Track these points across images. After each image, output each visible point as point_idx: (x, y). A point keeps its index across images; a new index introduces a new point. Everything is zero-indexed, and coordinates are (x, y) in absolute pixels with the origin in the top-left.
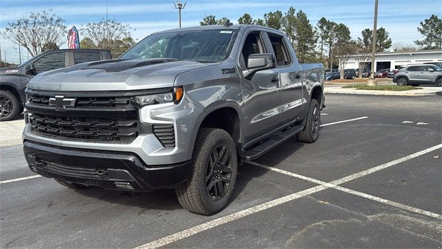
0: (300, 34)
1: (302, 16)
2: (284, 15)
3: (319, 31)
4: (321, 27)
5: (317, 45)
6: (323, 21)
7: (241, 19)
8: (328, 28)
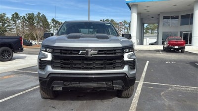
0: (43, 25)
1: (44, 17)
2: (35, 15)
3: (52, 24)
4: (53, 22)
5: (52, 30)
6: (53, 20)
7: (13, 15)
8: (56, 23)
